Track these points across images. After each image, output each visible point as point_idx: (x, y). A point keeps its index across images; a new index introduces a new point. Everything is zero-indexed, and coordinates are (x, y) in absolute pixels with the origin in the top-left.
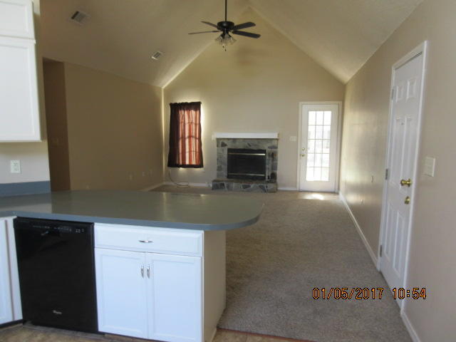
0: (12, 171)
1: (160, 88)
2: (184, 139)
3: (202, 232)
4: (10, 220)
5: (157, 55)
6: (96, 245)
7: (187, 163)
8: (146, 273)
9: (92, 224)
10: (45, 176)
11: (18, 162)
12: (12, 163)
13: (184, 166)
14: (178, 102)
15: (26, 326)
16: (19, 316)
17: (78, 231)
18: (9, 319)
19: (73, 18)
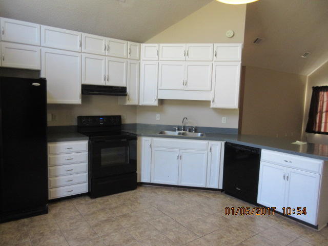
0: (223, 122)
1: (306, 77)
2: (321, 113)
3: (323, 161)
4: (223, 143)
5: (306, 54)
6: (261, 160)
7: (322, 130)
8: (286, 178)
9: (261, 149)
10: (236, 126)
11: (225, 118)
12: (223, 118)
13: (319, 132)
14: (319, 86)
15: (223, 193)
16: (221, 187)
17: (253, 151)
18: (217, 187)
19: (255, 42)
